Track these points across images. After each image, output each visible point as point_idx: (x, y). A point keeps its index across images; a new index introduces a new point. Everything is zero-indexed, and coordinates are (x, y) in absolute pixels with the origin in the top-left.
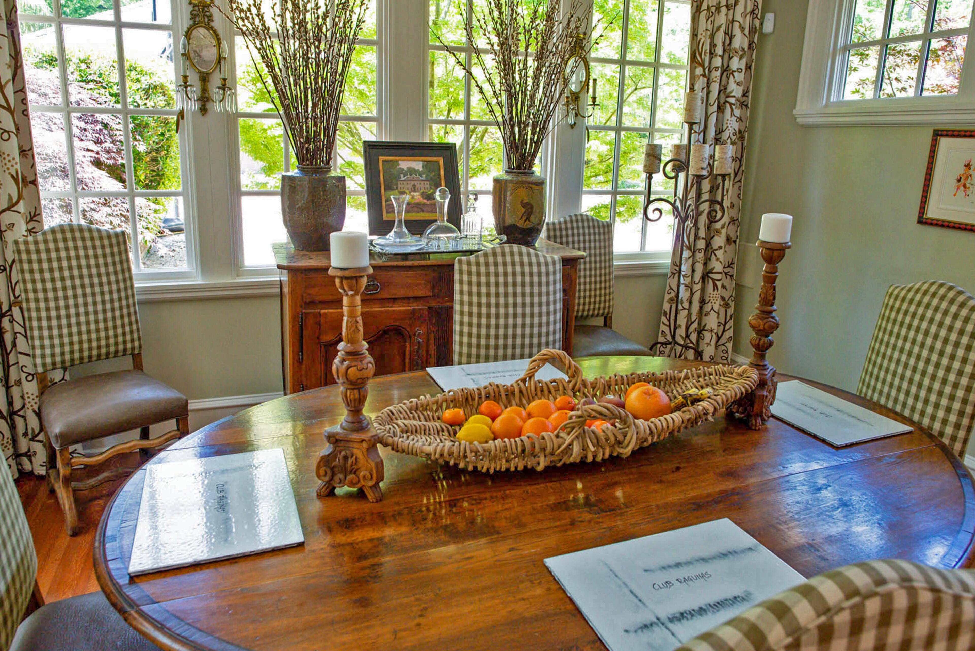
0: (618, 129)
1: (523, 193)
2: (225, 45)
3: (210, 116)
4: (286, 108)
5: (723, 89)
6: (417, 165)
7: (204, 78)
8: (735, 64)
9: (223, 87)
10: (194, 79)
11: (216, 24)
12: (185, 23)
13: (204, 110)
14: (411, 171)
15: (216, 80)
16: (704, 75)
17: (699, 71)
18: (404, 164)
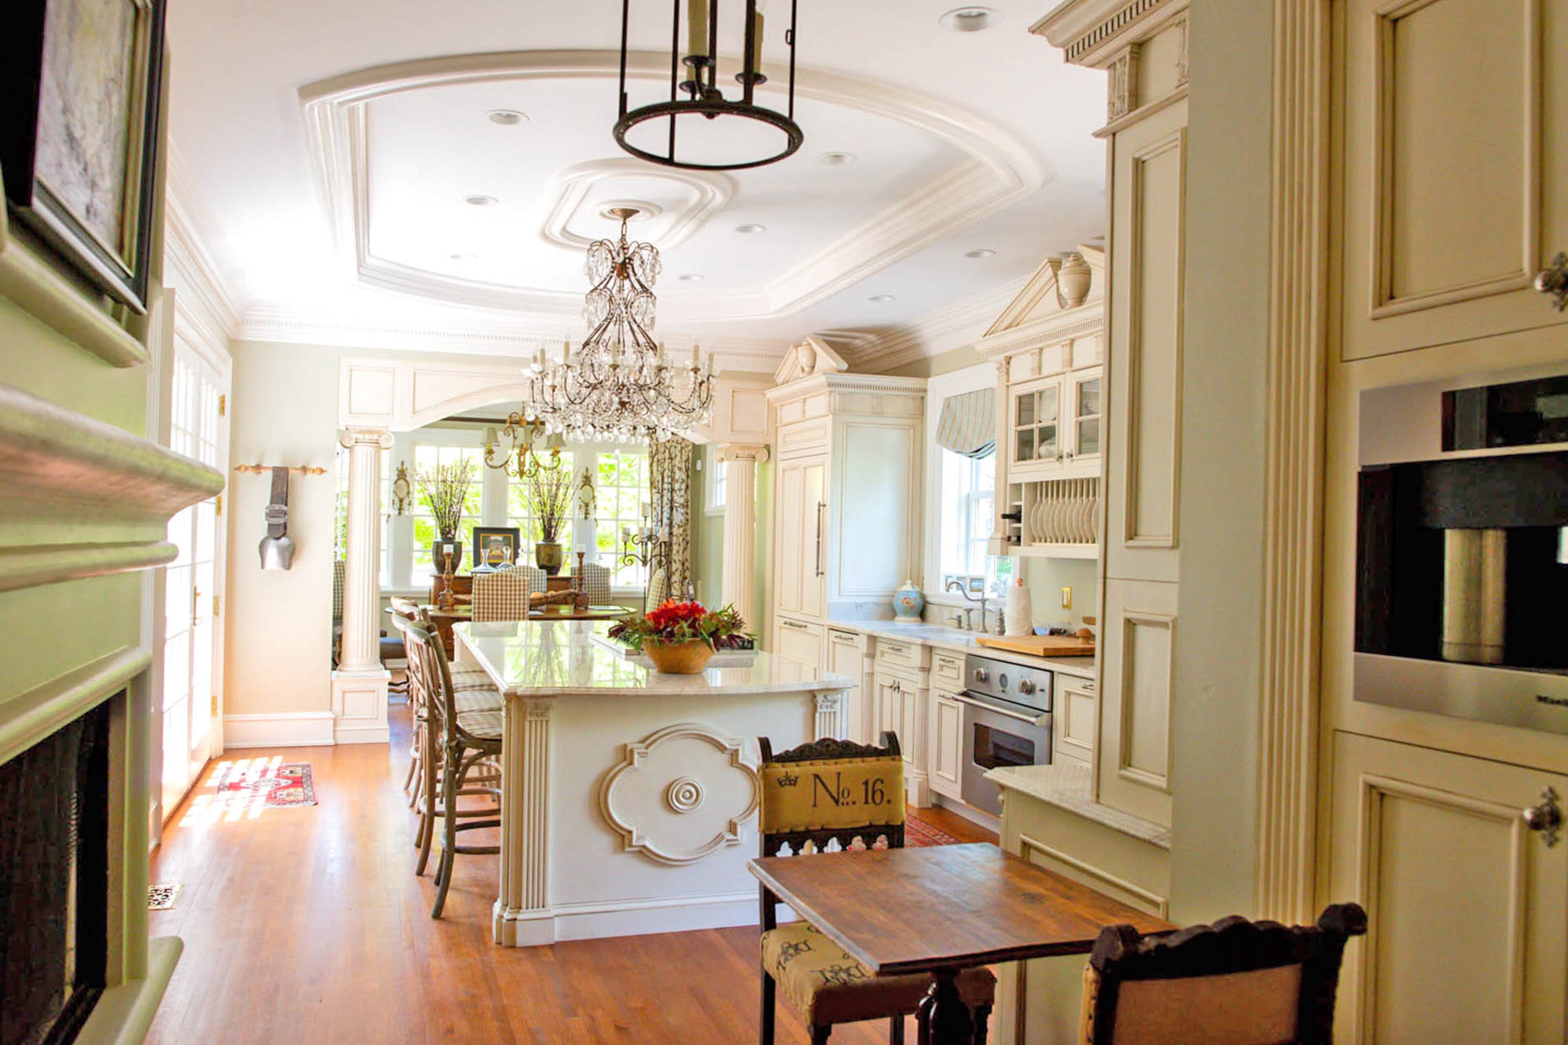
0: (617, 520)
1: (548, 550)
2: (411, 487)
3: (402, 516)
4: (437, 513)
5: (672, 500)
6: (500, 538)
7: (401, 501)
8: (677, 486)
9: (410, 504)
10: (397, 501)
11: (408, 478)
12: (395, 478)
13: (400, 514)
14: (497, 541)
15: (406, 501)
16: (658, 492)
17: (654, 491)
18: (493, 537)
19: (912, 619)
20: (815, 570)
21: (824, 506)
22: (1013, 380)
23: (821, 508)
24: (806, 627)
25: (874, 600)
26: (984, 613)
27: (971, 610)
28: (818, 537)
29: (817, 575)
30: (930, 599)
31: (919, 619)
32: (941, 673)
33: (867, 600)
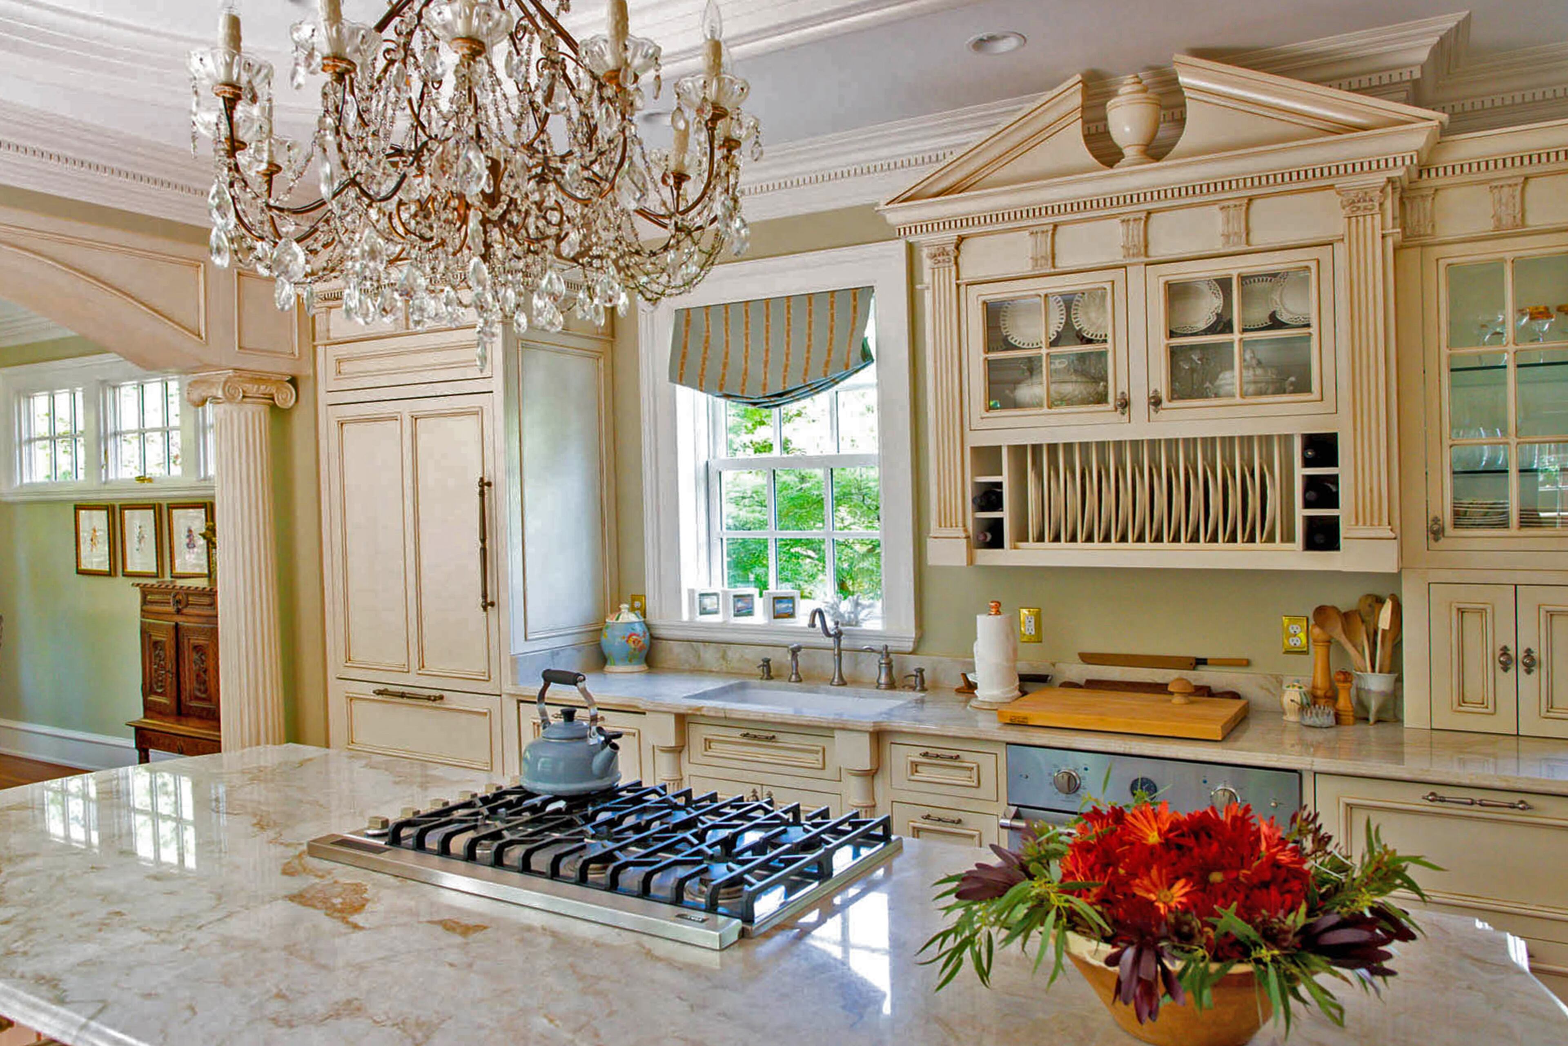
19: (636, 668)
20: (480, 600)
21: (489, 484)
22: (967, 274)
23: (486, 487)
24: (441, 698)
25: (569, 640)
26: (840, 655)
27: (799, 649)
28: (483, 540)
29: (485, 608)
30: (662, 632)
31: (644, 667)
32: (916, 777)
33: (558, 642)
